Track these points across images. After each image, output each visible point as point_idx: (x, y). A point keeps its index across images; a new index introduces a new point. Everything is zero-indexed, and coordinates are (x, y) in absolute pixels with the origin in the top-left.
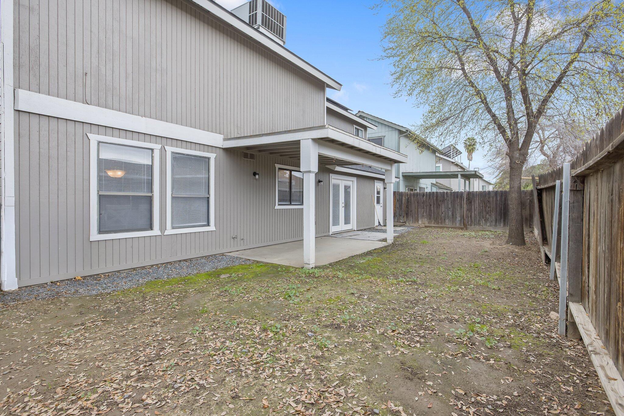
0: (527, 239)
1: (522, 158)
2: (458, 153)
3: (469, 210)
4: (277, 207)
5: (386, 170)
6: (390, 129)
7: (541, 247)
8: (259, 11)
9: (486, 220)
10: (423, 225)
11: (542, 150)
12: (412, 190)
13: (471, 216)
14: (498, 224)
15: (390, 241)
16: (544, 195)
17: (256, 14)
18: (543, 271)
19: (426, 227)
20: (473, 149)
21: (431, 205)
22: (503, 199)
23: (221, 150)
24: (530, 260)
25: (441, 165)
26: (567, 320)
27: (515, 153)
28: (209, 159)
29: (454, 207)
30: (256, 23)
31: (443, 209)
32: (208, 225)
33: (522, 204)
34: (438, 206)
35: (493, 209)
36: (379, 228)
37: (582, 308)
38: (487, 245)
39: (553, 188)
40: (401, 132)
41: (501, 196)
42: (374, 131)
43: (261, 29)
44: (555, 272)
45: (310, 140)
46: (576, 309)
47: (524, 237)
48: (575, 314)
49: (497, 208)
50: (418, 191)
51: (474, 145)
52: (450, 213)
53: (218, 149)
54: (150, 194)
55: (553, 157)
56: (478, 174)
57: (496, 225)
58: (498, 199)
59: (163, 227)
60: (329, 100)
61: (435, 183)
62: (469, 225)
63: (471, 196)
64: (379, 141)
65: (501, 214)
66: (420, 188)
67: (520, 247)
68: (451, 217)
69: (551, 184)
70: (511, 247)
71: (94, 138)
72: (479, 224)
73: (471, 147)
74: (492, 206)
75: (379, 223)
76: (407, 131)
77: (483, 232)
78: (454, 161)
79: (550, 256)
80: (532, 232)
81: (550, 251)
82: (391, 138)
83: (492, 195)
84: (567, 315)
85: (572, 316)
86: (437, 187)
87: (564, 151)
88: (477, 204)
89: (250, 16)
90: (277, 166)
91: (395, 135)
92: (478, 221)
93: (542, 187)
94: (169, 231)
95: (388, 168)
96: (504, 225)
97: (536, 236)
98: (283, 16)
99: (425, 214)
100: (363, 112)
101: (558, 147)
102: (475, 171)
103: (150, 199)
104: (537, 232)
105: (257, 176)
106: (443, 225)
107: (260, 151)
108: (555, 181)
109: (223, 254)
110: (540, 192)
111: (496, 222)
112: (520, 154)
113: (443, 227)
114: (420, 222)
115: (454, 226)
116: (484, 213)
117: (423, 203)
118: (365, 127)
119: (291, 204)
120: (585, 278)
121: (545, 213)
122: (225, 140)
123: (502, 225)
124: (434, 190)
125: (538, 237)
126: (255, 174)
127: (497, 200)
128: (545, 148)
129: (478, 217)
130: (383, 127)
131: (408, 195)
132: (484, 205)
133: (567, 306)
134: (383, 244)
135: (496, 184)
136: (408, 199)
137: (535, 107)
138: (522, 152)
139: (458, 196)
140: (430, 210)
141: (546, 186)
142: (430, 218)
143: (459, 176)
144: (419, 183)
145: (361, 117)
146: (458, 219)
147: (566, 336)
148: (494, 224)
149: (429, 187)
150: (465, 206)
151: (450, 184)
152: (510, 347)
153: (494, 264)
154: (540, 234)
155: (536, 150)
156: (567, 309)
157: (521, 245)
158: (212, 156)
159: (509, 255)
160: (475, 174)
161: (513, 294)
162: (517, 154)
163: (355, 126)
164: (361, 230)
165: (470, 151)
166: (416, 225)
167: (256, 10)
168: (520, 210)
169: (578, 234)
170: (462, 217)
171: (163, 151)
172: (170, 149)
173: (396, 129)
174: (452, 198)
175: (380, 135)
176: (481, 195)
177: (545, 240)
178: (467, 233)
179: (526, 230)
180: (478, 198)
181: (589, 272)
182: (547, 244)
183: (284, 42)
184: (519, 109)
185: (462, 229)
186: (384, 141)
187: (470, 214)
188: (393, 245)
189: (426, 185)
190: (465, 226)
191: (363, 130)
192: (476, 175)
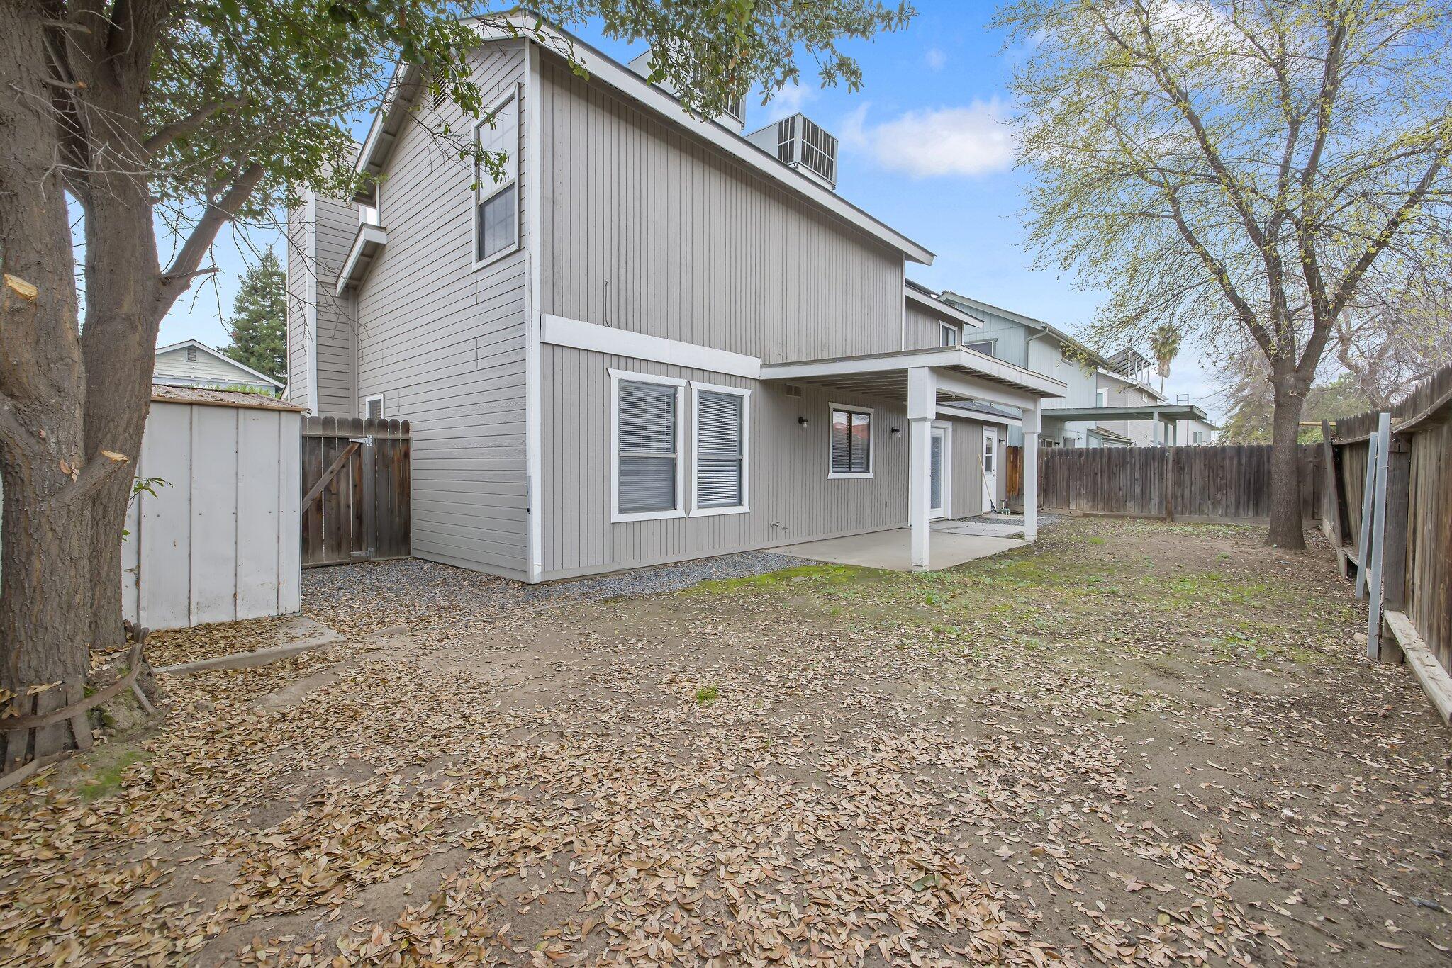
0: (1307, 538)
1: (1301, 385)
2: (1143, 363)
3: (1179, 483)
4: (832, 476)
5: (1025, 411)
6: (1009, 325)
7: (1338, 549)
8: (798, 139)
9: (1216, 504)
10: (1080, 513)
11: (1343, 357)
12: (1049, 444)
13: (1183, 496)
14: (1241, 512)
15: (1031, 537)
16: (1347, 456)
17: (792, 143)
18: (1342, 587)
19: (1085, 515)
20: (1173, 353)
21: (1096, 474)
22: (1254, 463)
23: (757, 383)
24: (1316, 572)
25: (1104, 391)
26: (1380, 636)
27: (1288, 376)
28: (741, 397)
29: (1145, 477)
30: (791, 159)
31: (1123, 482)
32: (740, 503)
33: (1299, 472)
34: (1112, 475)
35: (1231, 482)
36: (993, 516)
37: (1404, 617)
38: (1225, 547)
39: (1365, 444)
40: (1030, 331)
41: (1250, 457)
42: (977, 330)
43: (801, 169)
44: (1366, 584)
45: (927, 369)
46: (1393, 618)
47: (1302, 537)
48: (1393, 626)
49: (1239, 479)
50: (1062, 446)
51: (1174, 342)
52: (1138, 490)
53: (753, 382)
54: (673, 456)
55: (1371, 372)
56: (1196, 411)
57: (1237, 514)
58: (1244, 461)
59: (688, 508)
60: (909, 284)
61: (1094, 428)
62: (1177, 513)
63: (1182, 458)
64: (985, 348)
65: (1249, 492)
66: (1065, 439)
67: (1294, 552)
68: (1140, 496)
69: (1360, 438)
70: (1275, 552)
71: (616, 374)
72: (1200, 511)
73: (1166, 346)
74: (1229, 477)
75: (993, 506)
76: (1045, 328)
77: (1211, 527)
78: (1135, 383)
79: (1357, 562)
80: (1318, 528)
81: (1357, 555)
82: (1011, 341)
83: (1229, 454)
84: (1381, 629)
85: (1389, 629)
86: (1100, 437)
87: (1398, 359)
88: (1195, 471)
89: (780, 148)
90: (832, 405)
91: (1019, 337)
92: (1197, 505)
93: (1343, 441)
94: (696, 512)
95: (1029, 406)
96: (1256, 513)
97: (1327, 535)
98: (833, 139)
99: (1083, 491)
100: (952, 293)
101: (1383, 350)
102: (1192, 407)
103: (672, 463)
104: (1329, 527)
105: (805, 425)
106: (1122, 513)
107: (809, 382)
108: (1368, 433)
109: (758, 551)
110: (1338, 452)
111: (1238, 507)
112: (1297, 379)
113: (1123, 517)
114: (1073, 506)
115: (1146, 514)
116: (1212, 490)
117: (1080, 469)
118: (959, 324)
119: (850, 471)
120: (1409, 576)
121: (1348, 488)
122: (764, 366)
123: (1251, 513)
124: (1094, 443)
125: (1334, 536)
126: (801, 421)
127: (1239, 464)
128: (1352, 350)
129: (1198, 497)
130: (994, 321)
131: (1047, 453)
132: (1211, 474)
133: (1381, 618)
134: (1018, 543)
135: (1226, 429)
136: (1048, 461)
137: (1330, 293)
138: (1300, 374)
139: (1152, 456)
140: (1095, 482)
141: (1351, 440)
142: (1093, 498)
143: (1156, 416)
144: (1063, 429)
145: (947, 303)
146: (1156, 500)
147: (1379, 659)
148: (1233, 511)
149: (1084, 437)
150: (1170, 475)
151: (1125, 430)
152: (1292, 661)
153: (1246, 576)
154: (1338, 529)
155: (1329, 357)
156: (1381, 621)
157: (1296, 548)
158: (746, 393)
159: (1272, 565)
160: (1191, 411)
161: (1289, 615)
162: (1290, 379)
163: (942, 323)
164: (959, 519)
165: (1165, 355)
166: (1064, 512)
167: (792, 136)
168: (1295, 483)
169: (1401, 514)
170: (1164, 498)
171: (688, 387)
172: (697, 386)
173: (1020, 325)
174: (1143, 459)
175: (987, 336)
176: (1205, 455)
177: (1347, 536)
178: (1177, 528)
179: (1307, 524)
180: (1198, 461)
181: (1414, 564)
182: (1352, 544)
183: (834, 186)
184: (1296, 292)
185: (1163, 520)
186: (995, 349)
187: (1180, 490)
188: (1038, 544)
189: (1078, 435)
190: (1169, 515)
191: (956, 329)
192: (1191, 414)
